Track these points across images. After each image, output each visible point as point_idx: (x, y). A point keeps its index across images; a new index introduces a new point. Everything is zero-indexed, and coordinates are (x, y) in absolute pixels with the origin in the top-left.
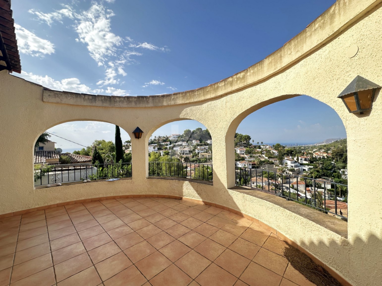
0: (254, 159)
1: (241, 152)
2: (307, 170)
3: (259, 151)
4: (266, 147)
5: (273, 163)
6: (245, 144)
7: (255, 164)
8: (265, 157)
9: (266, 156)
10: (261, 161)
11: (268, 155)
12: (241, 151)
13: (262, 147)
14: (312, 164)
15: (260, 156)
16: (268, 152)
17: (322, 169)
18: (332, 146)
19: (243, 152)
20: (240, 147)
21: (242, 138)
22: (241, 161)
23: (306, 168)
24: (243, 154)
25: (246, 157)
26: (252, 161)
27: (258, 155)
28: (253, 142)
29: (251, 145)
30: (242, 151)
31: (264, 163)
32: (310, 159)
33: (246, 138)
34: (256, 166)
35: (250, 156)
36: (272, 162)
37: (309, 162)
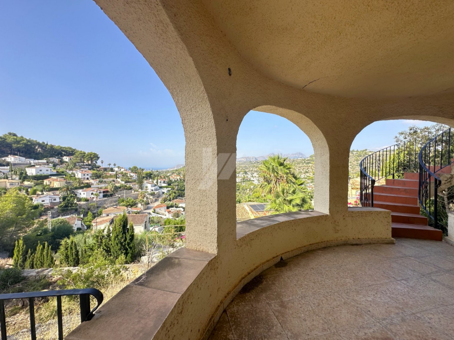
0: (106, 185)
1: (84, 177)
2: (166, 192)
3: (113, 175)
4: (120, 170)
5: (131, 189)
6: (89, 165)
7: (107, 192)
8: (120, 182)
9: (122, 181)
10: (116, 187)
11: (125, 179)
12: (84, 175)
13: (116, 169)
14: (169, 186)
15: (114, 181)
16: (124, 175)
17: (178, 190)
18: (182, 171)
19: (87, 177)
20: (82, 169)
21: (84, 156)
22: (85, 189)
23: (165, 190)
24: (88, 179)
25: (93, 182)
26: (104, 188)
27: (111, 179)
28: (102, 163)
29: (98, 167)
30: (86, 175)
31: (119, 189)
32: (168, 181)
33: (92, 156)
34: (109, 194)
35: (99, 182)
36: (130, 187)
37: (167, 184)
